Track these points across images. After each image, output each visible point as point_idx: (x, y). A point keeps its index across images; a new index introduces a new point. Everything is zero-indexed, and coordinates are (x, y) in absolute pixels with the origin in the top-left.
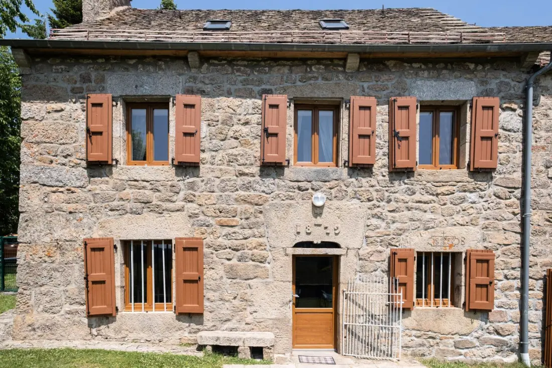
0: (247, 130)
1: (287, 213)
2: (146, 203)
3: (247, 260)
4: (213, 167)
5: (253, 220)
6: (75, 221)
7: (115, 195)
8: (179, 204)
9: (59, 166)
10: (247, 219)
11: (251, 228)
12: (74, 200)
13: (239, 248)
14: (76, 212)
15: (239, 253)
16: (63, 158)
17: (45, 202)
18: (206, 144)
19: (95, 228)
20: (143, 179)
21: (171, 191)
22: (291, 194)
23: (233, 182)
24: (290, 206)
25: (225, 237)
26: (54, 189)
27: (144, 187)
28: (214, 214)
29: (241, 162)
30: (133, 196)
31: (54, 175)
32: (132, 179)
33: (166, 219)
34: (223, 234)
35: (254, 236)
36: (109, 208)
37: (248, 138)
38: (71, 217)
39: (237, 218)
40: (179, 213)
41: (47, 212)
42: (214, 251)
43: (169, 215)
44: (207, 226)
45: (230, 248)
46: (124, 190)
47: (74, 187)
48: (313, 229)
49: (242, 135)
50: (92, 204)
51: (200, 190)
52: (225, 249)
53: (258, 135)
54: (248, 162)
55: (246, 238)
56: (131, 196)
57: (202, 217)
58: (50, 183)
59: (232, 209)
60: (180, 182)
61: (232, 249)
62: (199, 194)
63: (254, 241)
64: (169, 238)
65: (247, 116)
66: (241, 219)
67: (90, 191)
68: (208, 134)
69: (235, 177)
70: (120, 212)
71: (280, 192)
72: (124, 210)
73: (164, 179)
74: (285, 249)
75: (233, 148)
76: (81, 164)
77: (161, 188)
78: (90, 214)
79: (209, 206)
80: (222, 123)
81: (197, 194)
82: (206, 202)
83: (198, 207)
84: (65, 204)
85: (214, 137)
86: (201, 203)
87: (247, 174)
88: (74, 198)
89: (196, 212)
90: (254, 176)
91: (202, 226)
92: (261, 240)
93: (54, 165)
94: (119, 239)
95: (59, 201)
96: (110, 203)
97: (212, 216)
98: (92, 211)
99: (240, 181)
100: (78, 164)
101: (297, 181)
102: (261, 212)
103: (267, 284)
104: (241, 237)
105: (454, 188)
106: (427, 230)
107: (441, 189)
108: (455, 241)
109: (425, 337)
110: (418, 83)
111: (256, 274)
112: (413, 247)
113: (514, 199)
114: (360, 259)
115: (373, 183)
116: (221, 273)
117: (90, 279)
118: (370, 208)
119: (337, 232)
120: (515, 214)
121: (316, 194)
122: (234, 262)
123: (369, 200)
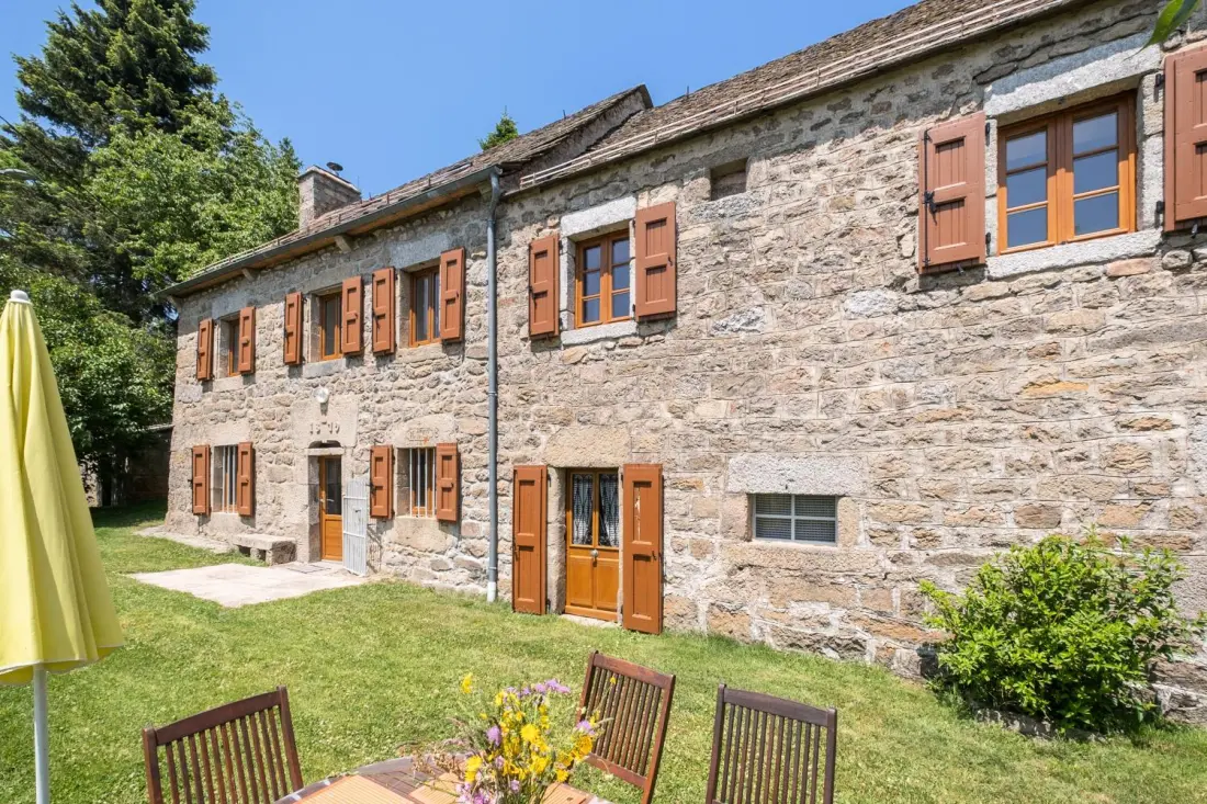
1: (305, 412)
3: (280, 462)
4: (262, 372)
8: (244, 410)
10: (281, 420)
11: (283, 430)
13: (277, 450)
15: (276, 456)
21: (241, 398)
22: (308, 392)
23: (273, 385)
25: (268, 440)
28: (263, 418)
30: (222, 406)
34: (268, 437)
35: (285, 438)
39: (275, 421)
40: (244, 418)
42: (262, 455)
43: (239, 422)
44: (259, 430)
45: (271, 450)
48: (321, 428)
51: (256, 395)
52: (268, 452)
54: (281, 364)
55: (280, 441)
57: (256, 421)
59: (273, 412)
60: (245, 389)
61: (273, 452)
63: (284, 443)
64: (237, 443)
66: (278, 421)
70: (215, 421)
71: (301, 391)
73: (237, 388)
74: (303, 450)
77: (235, 396)
81: (254, 399)
83: (254, 411)
87: (281, 376)
89: (253, 417)
90: (285, 377)
91: (256, 430)
92: (289, 442)
97: (261, 420)
101: (311, 378)
102: (289, 413)
103: (292, 487)
104: (277, 439)
105: (429, 367)
106: (406, 421)
107: (418, 371)
108: (430, 434)
109: (404, 553)
110: (398, 249)
111: (285, 478)
112: (393, 443)
113: (486, 374)
114: (355, 459)
115: (364, 371)
116: (265, 476)
117: (195, 482)
118: (361, 400)
119: (337, 429)
120: (487, 393)
121: (320, 390)
122: (273, 465)
123: (361, 391)
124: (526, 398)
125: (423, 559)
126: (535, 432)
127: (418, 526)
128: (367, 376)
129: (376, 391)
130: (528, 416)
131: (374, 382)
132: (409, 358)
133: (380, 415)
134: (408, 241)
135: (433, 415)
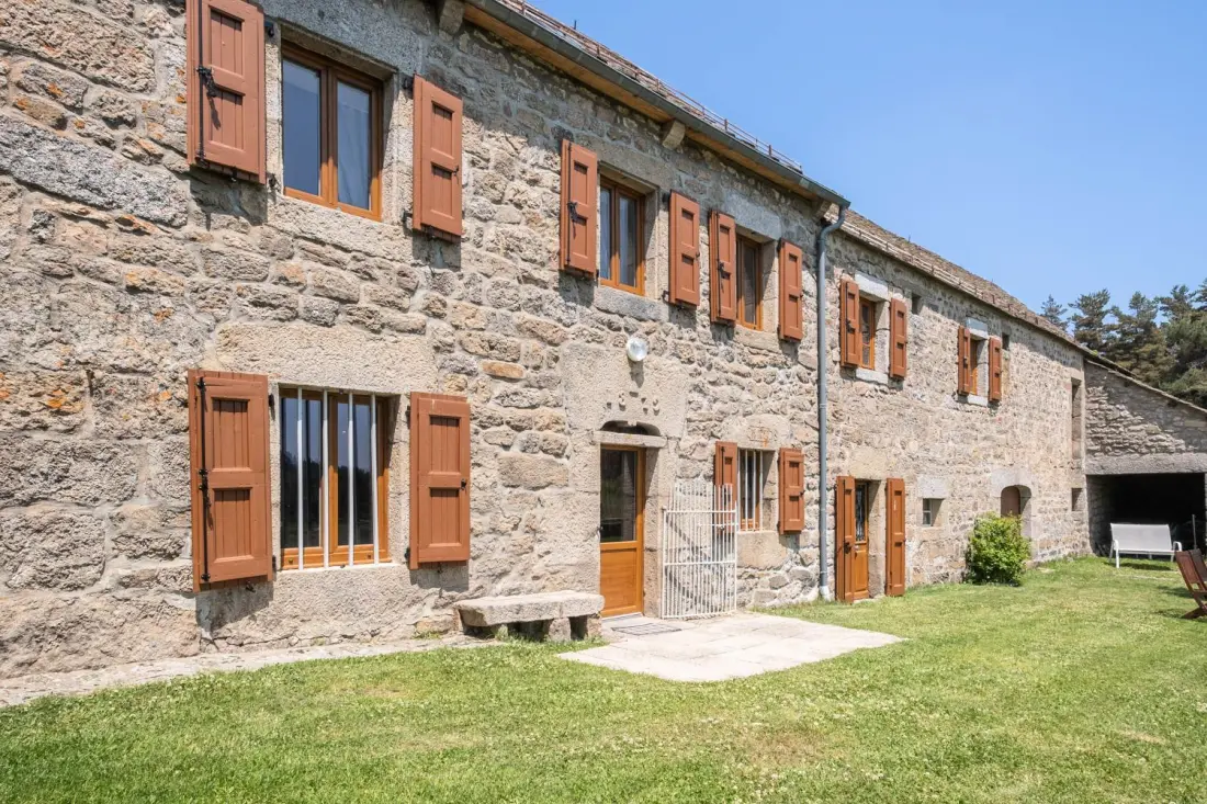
0: (536, 195)
1: (592, 365)
2: (343, 302)
3: (536, 449)
4: (478, 251)
5: (544, 372)
6: (147, 317)
7: (266, 265)
8: (416, 318)
9: (90, 142)
10: (537, 368)
11: (540, 388)
12: (143, 254)
13: (524, 425)
14: (151, 292)
15: (523, 436)
16: (102, 124)
17: (41, 241)
18: (468, 201)
19: (208, 345)
20: (335, 240)
21: (400, 285)
22: (600, 333)
23: (512, 292)
24: (598, 354)
25: (499, 401)
26: (75, 207)
27: (338, 263)
28: (481, 351)
29: (529, 254)
30: (314, 278)
31: (76, 166)
32: (309, 236)
33: (387, 347)
34: (497, 393)
35: (546, 404)
36: (251, 297)
37: (538, 211)
38: (134, 303)
39: (518, 365)
40: (413, 337)
41: (47, 274)
42: (479, 428)
43: (395, 339)
44: (468, 374)
45: (508, 423)
46: (290, 257)
47: (142, 218)
48: (629, 402)
49: (529, 203)
50: (200, 278)
51: (456, 294)
52: (499, 425)
53: (553, 211)
54: (537, 258)
55: (533, 407)
56: (309, 279)
57: (458, 353)
58: (57, 188)
59: (513, 345)
60: (417, 268)
61: (512, 427)
62: (455, 303)
63: (545, 414)
64: (396, 392)
65: (536, 170)
66: (527, 367)
67: (194, 239)
68: (471, 182)
69: (516, 282)
70: (278, 311)
71: (584, 326)
72: (291, 309)
73: (384, 254)
74: (590, 432)
75: (513, 223)
76: (165, 160)
77: (376, 273)
78: (193, 303)
79: (474, 332)
80: (496, 167)
81: (450, 301)
82: (468, 322)
83: (451, 329)
84: (114, 262)
85: (481, 191)
86: (457, 323)
87: (536, 282)
88: (144, 250)
89: (449, 340)
90: (546, 288)
91: (458, 372)
92: (558, 412)
93: (69, 133)
94: (277, 381)
95: (91, 248)
96: (254, 285)
97: (476, 353)
98: (202, 295)
99: (528, 292)
100: (155, 156)
101: (607, 312)
102: (557, 359)
103: (566, 497)
104: (526, 403)
105: (767, 359)
106: (745, 415)
107: (756, 359)
108: (770, 436)
109: (745, 576)
110: (734, 196)
111: (549, 479)
112: (735, 441)
113: (810, 384)
114: (681, 456)
115: (694, 335)
116: (495, 475)
117: (211, 485)
118: (691, 375)
119: (656, 408)
120: (812, 404)
121: (632, 340)
122: (515, 451)
123: (690, 361)
124: (836, 416)
125: (763, 579)
126: (842, 448)
127: (759, 541)
128: (698, 343)
129: (710, 368)
130: (839, 432)
131: (708, 356)
132: (747, 340)
133: (715, 401)
134: (744, 195)
135: (771, 415)
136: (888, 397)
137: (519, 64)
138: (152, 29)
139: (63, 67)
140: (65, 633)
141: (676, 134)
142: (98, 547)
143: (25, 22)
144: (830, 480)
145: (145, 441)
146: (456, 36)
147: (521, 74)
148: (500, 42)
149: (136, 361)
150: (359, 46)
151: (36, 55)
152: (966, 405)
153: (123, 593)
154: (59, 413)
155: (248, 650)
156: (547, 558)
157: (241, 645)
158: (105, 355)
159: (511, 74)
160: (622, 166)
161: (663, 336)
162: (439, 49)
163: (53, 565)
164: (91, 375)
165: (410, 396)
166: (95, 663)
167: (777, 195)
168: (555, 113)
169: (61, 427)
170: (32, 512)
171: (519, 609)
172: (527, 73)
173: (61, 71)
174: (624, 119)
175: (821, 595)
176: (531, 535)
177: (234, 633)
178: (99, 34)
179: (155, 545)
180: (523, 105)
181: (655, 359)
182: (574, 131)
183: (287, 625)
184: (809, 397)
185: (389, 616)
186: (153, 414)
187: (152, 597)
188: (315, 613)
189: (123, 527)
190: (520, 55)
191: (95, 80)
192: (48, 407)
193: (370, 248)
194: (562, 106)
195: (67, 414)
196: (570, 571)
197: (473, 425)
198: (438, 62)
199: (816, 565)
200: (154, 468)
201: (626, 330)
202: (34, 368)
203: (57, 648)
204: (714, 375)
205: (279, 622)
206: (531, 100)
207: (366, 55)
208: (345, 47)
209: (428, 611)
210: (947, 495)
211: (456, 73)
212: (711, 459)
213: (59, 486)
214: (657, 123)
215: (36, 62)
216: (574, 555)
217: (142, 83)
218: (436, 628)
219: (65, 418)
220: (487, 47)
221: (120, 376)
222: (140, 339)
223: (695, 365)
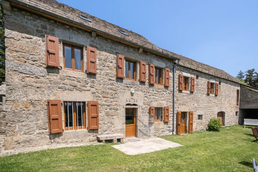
0: (112, 65)
1: (124, 94)
2: (74, 87)
3: (112, 109)
4: (100, 76)
5: (114, 96)
6: (40, 92)
7: (60, 82)
8: (88, 88)
9: (30, 65)
10: (112, 95)
11: (113, 99)
12: (39, 82)
13: (110, 105)
14: (41, 88)
15: (109, 107)
16: (32, 61)
17: (23, 81)
18: (98, 67)
19: (51, 96)
20: (73, 76)
21: (85, 83)
22: (125, 88)
23: (107, 82)
24: (125, 92)
25: (105, 101)
26: (28, 75)
27: (74, 80)
28: (101, 93)
29: (110, 75)
30: (69, 83)
31: (28, 69)
32: (68, 76)
33: (83, 94)
34: (104, 100)
35: (114, 101)
36: (58, 87)
37: (112, 67)
38: (38, 90)
39: (108, 95)
40: (88, 91)
41: (24, 86)
42: (101, 106)
43: (84, 92)
44: (99, 97)
45: (107, 105)
46: (65, 80)
47: (39, 76)
48: (131, 100)
49: (110, 66)
50: (49, 85)
51: (96, 84)
52: (105, 106)
53: (115, 67)
54: (112, 76)
55: (112, 102)
56: (68, 83)
57: (97, 94)
58: (25, 72)
59: (107, 92)
60: (89, 80)
61: (108, 106)
62: (96, 85)
63: (114, 103)
64: (85, 101)
65: (112, 60)
66: (110, 95)
67: (48, 78)
68: (99, 63)
69: (108, 80)
70: (63, 89)
71: (122, 87)
72: (65, 88)
73: (82, 78)
74: (123, 106)
75: (107, 70)
76: (43, 66)
77: (81, 81)
78: (48, 89)
79: (99, 90)
80: (104, 61)
81: (95, 85)
82: (98, 88)
83: (95, 90)
84: (35, 83)
85: (101, 65)
86: (96, 88)
87: (112, 80)
88: (39, 81)
89: (95, 91)
90: (114, 81)
91: (97, 97)
92: (116, 103)
93: (27, 64)
94: (63, 100)
95: (31, 82)
96: (58, 85)
97: (100, 94)
98: (50, 87)
99: (110, 82)
100: (41, 66)
101: (127, 84)
102: (116, 93)
103: (118, 117)
104: (110, 101)
105: (161, 90)
106: (156, 101)
107: (159, 91)
108: (162, 105)
109: (156, 130)
110: (154, 60)
111: (115, 114)
112: (154, 106)
113: (171, 94)
114: (142, 109)
115: (145, 87)
116: (104, 114)
117: (51, 118)
118: (144, 94)
119: (137, 101)
120: (172, 98)
121: (132, 89)
122: (108, 110)
123: (144, 92)
124: (177, 100)
125: (160, 131)
126: (179, 106)
127: (159, 124)
129: (149, 93)
130: (178, 103)
131: (148, 91)
132: (157, 87)
133: (150, 99)
134: (157, 60)
135: (162, 101)
136: (190, 96)
137: (108, 41)
138: (40, 45)
139: (26, 53)
140: (29, 141)
141: (141, 50)
142: (34, 128)
143: (19, 47)
144: (175, 112)
145: (41, 111)
146: (95, 38)
147: (109, 43)
148: (104, 38)
149: (39, 99)
150: (77, 42)
151: (21, 52)
152: (209, 96)
153: (38, 135)
154: (27, 108)
155: (60, 144)
156: (115, 128)
157: (58, 143)
158: (34, 98)
159: (106, 43)
160: (130, 57)
161: (138, 88)
162: (92, 41)
163: (27, 131)
164: (31, 102)
165: (88, 102)
166: (34, 146)
167: (164, 59)
168: (115, 49)
169: (27, 110)
170: (23, 123)
171: (107, 137)
172: (110, 43)
173: (25, 54)
174: (130, 49)
175: (173, 133)
176: (111, 124)
177: (57, 141)
178: (31, 47)
179: (43, 128)
180: (109, 49)
181: (137, 92)
182: (120, 52)
183: (66, 140)
184: (171, 97)
185: (84, 138)
186: (42, 107)
187: (43, 136)
188: (71, 138)
189: (38, 125)
190: (108, 40)
191: (31, 54)
192: (25, 107)
193: (80, 77)
194: (117, 48)
195: (28, 108)
196: (119, 130)
197: (99, 106)
198: (92, 43)
199: (172, 128)
200: (42, 116)
201: (131, 87)
202: (23, 101)
203: (28, 143)
204: (150, 94)
205: (65, 139)
206: (111, 48)
207: (78, 44)
208: (74, 43)
209: (92, 137)
210: (204, 114)
211: (95, 45)
212: (148, 109)
213: (27, 119)
214: (137, 48)
215: (21, 53)
216: (120, 127)
217: (38, 54)
218: (93, 140)
219: (28, 109)
220: (102, 39)
221: (36, 101)
222: (39, 95)
223: (145, 93)
